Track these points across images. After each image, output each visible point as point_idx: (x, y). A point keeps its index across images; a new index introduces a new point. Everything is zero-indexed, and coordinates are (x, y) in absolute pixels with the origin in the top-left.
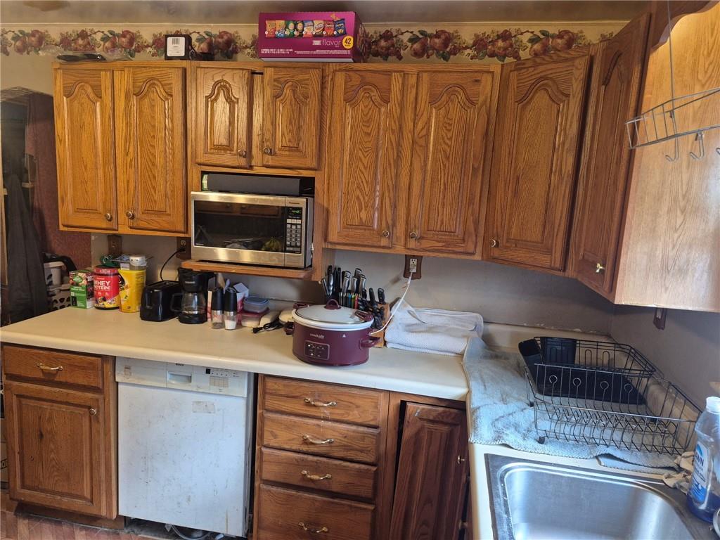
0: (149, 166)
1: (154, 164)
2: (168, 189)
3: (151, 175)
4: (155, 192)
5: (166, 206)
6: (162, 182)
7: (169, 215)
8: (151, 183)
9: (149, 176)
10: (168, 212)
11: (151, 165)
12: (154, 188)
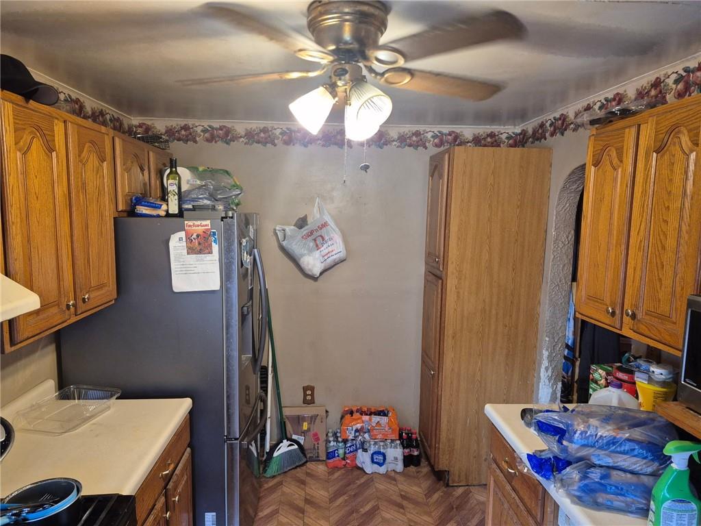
0: (658, 251)
1: (664, 248)
2: (678, 284)
3: (659, 262)
4: (661, 287)
5: (671, 308)
6: (670, 273)
7: (675, 323)
8: (658, 274)
9: (657, 263)
10: (674, 319)
11: (660, 249)
12: (660, 280)
